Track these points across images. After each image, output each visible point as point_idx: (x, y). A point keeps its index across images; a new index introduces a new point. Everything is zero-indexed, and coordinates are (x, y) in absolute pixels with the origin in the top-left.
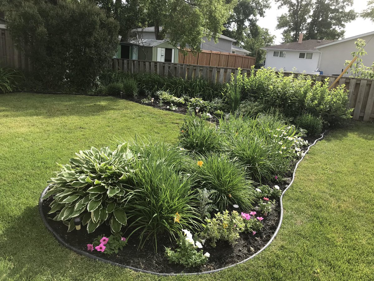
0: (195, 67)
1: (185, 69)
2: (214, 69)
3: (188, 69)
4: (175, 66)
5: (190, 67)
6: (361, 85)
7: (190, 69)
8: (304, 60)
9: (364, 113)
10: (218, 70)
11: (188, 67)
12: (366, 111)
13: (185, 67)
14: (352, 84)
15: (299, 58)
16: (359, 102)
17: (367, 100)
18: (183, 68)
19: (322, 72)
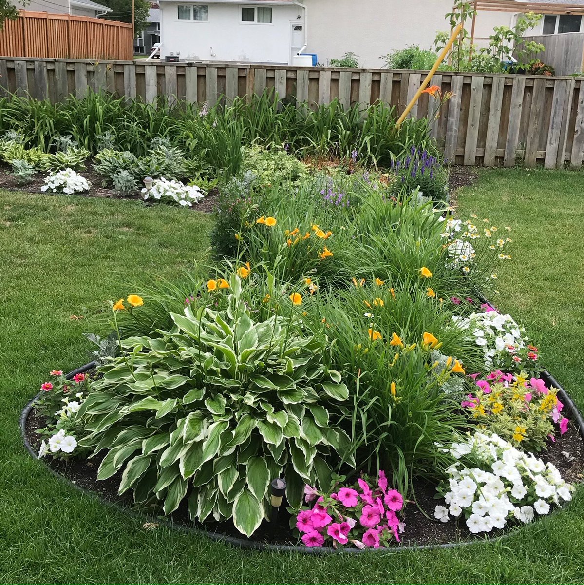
0: (71, 66)
1: (41, 72)
2: (126, 68)
3: (51, 72)
4: (10, 65)
5: (57, 67)
6: (473, 87)
7: (57, 70)
8: (255, 27)
9: (485, 147)
10: (140, 71)
11: (50, 67)
12: (487, 144)
13: (40, 66)
14: (455, 85)
15: (242, 20)
16: (473, 125)
17: (488, 120)
18: (37, 71)
19: (315, 55)
